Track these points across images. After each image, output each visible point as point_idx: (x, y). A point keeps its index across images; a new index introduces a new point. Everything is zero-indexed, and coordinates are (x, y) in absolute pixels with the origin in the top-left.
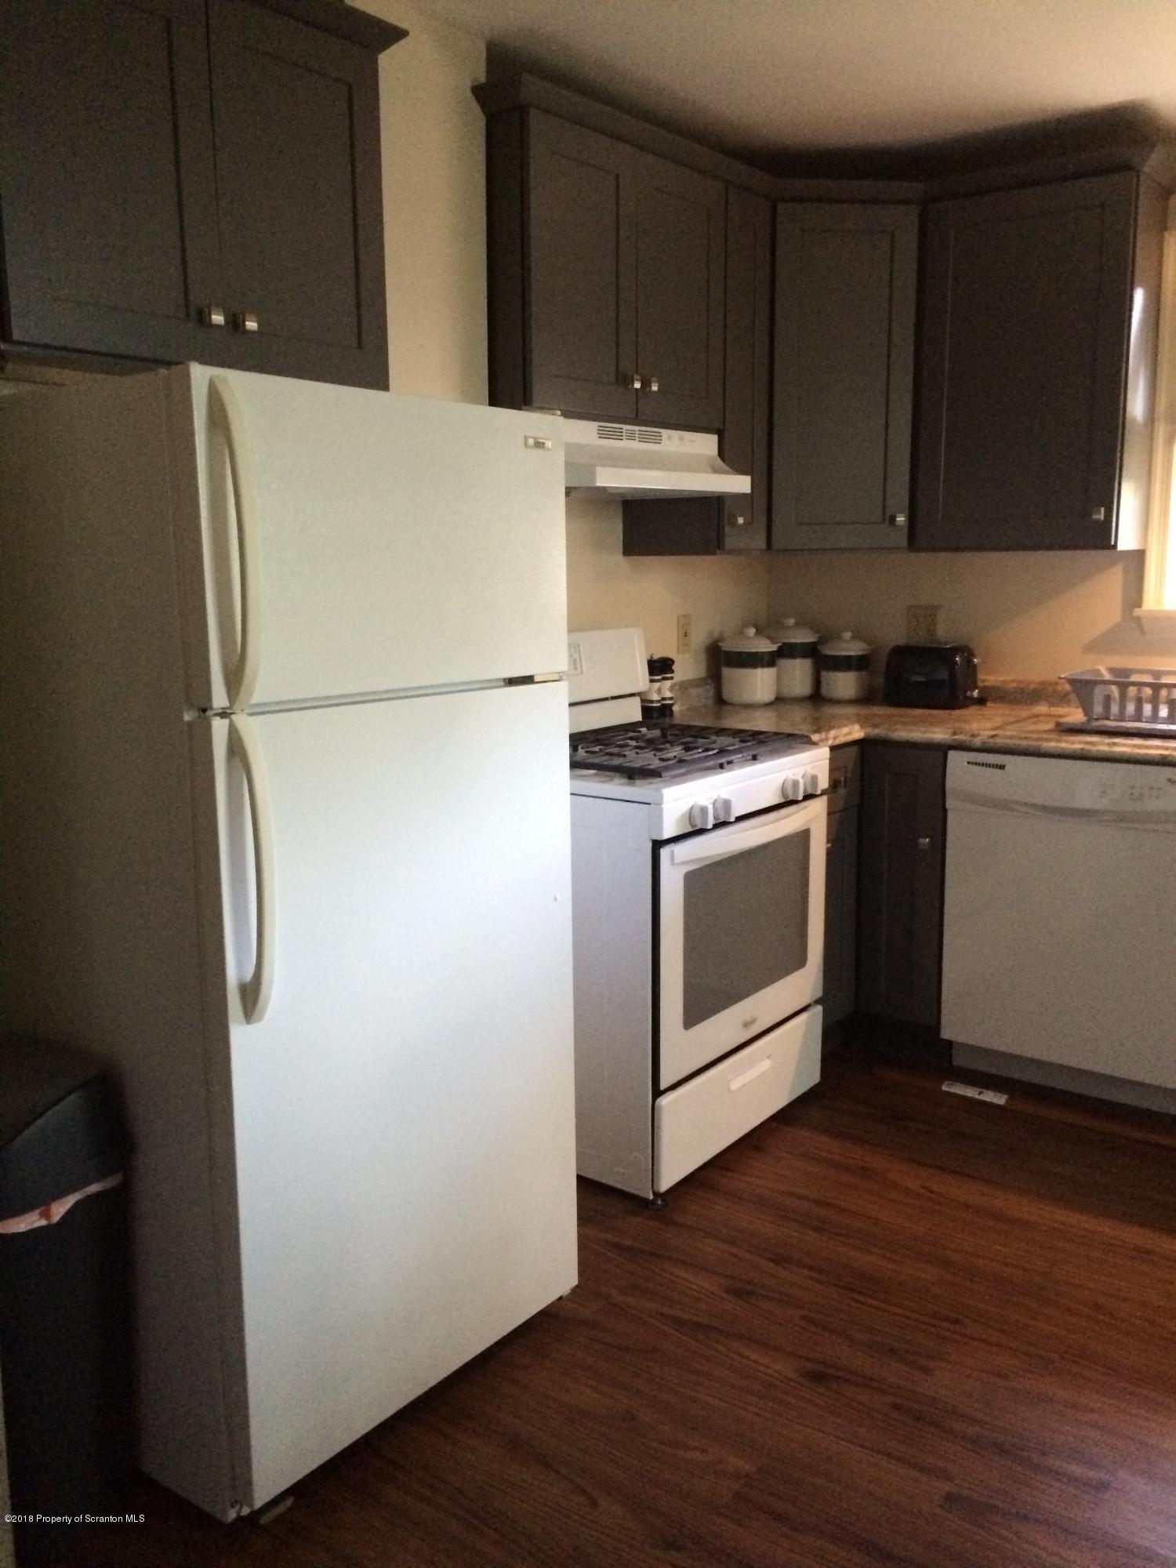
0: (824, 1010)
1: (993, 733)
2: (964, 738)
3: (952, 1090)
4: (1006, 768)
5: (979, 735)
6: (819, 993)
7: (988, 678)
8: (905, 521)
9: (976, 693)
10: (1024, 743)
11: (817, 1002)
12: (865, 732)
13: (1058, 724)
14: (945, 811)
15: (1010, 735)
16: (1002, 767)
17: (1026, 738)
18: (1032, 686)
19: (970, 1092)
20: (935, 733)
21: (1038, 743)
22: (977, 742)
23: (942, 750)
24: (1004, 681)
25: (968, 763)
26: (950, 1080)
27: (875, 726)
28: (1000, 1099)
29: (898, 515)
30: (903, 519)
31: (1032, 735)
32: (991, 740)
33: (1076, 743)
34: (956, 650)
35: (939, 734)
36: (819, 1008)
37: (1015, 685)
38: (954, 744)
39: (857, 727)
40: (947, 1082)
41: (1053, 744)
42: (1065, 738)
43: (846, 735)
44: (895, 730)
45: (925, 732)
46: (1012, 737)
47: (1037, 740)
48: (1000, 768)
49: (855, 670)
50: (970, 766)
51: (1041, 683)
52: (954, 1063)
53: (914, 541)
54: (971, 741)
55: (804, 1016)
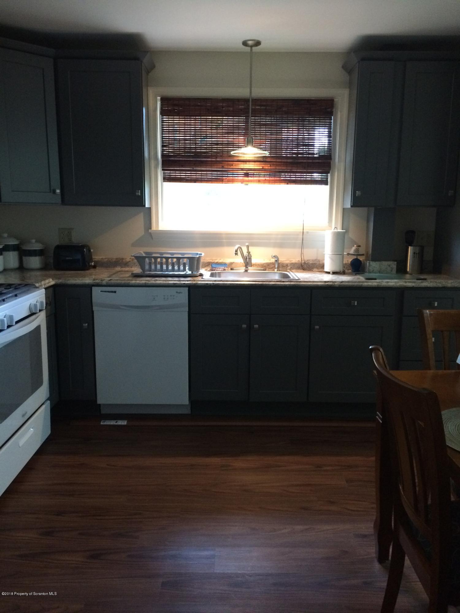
0: (50, 402)
1: (109, 279)
2: (99, 281)
3: (105, 423)
4: (117, 292)
5: (104, 280)
6: (48, 396)
7: (96, 257)
8: (59, 192)
9: (93, 264)
10: (123, 282)
11: (48, 399)
12: (55, 282)
13: (132, 274)
14: (93, 312)
15: (115, 279)
16: (115, 292)
17: (123, 280)
18: (114, 260)
19: (113, 423)
20: (86, 280)
21: (129, 282)
22: (104, 283)
23: (90, 287)
24: (102, 258)
25: (101, 291)
26: (103, 420)
27: (59, 279)
28: (124, 423)
29: (57, 189)
30: (59, 191)
31: (125, 279)
32: (110, 281)
33: (143, 281)
34: (83, 246)
35: (88, 281)
36: (49, 402)
37: (107, 260)
38: (94, 284)
39: (51, 280)
40: (102, 421)
41: (134, 282)
42: (138, 279)
43: (48, 283)
44: (68, 280)
45: (82, 280)
46: (117, 280)
47: (128, 280)
48: (114, 293)
49: (39, 255)
50: (102, 292)
51: (117, 259)
52: (102, 413)
53: (64, 201)
54: (101, 283)
55: (44, 406)
